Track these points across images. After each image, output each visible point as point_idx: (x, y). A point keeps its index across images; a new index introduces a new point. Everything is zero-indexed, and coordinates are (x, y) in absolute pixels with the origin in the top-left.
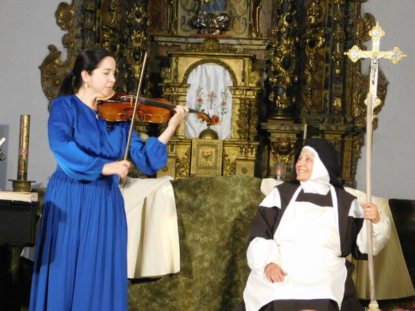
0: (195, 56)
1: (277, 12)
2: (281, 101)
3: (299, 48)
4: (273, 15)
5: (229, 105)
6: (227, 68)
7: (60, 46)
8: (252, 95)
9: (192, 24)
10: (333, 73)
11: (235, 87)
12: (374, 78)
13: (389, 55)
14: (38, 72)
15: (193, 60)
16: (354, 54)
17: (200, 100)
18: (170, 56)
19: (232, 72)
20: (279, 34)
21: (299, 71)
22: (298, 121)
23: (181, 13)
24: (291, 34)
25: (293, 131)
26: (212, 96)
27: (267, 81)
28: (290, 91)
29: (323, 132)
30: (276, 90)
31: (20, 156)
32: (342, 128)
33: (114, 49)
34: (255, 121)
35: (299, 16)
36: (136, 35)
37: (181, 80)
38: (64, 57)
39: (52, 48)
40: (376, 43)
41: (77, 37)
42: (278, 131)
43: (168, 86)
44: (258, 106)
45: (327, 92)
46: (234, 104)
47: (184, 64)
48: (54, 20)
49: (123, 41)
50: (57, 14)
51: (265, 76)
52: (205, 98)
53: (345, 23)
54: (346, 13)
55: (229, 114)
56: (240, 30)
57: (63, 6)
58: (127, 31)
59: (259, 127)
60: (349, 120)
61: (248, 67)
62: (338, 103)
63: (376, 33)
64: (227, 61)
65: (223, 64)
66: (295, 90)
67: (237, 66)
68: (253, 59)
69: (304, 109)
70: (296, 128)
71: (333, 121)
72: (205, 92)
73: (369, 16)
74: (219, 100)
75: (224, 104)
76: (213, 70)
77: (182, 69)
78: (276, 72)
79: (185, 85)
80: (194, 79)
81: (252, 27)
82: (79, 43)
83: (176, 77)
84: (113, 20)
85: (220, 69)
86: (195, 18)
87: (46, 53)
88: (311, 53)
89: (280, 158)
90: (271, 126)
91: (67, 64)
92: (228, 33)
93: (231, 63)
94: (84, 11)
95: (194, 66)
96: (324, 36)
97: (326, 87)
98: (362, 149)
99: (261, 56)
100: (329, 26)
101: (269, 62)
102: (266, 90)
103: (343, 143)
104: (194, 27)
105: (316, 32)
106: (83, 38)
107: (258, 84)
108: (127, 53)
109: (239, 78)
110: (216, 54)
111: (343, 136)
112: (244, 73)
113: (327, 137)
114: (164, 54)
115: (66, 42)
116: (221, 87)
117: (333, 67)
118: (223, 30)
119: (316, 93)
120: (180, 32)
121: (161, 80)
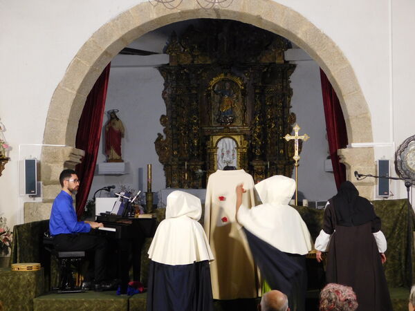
0: (220, 135)
1: (254, 115)
2: (258, 152)
3: (264, 129)
4: (252, 116)
5: (236, 155)
6: (234, 139)
7: (162, 134)
8: (245, 150)
9: (218, 121)
10: (279, 139)
11: (238, 148)
12: (297, 146)
13: (302, 138)
14: (154, 145)
15: (219, 137)
16: (288, 138)
17: (223, 154)
18: (209, 136)
19: (236, 141)
20: (255, 124)
21: (265, 138)
22: (265, 160)
23: (213, 116)
24: (260, 123)
25: (263, 165)
26: (228, 152)
27: (251, 144)
28: (261, 148)
29: (276, 164)
30: (255, 147)
31: (148, 182)
32: (284, 162)
33: (185, 133)
34: (247, 161)
35: (263, 115)
36: (194, 127)
37: (214, 146)
38: (164, 138)
39: (159, 134)
40: (297, 133)
41: (170, 129)
42: (257, 165)
43: (209, 148)
44: (248, 155)
45: (276, 147)
46: (238, 155)
47: (215, 139)
48: (159, 122)
49: (189, 130)
50: (161, 120)
51: (250, 141)
52: (225, 153)
53: (283, 117)
54: (283, 113)
55: (236, 159)
56: (238, 123)
57: (163, 116)
58: (190, 125)
59: (249, 164)
60: (287, 158)
61: (243, 139)
62: (282, 151)
63: (296, 128)
64: (233, 137)
65: (232, 138)
66: (263, 147)
67: (238, 138)
68: (245, 135)
69: (268, 155)
70: (265, 163)
71: (280, 159)
72: (225, 150)
73: (293, 114)
74: (231, 153)
75: (233, 155)
76: (228, 141)
77: (215, 141)
78: (255, 140)
79: (216, 148)
80: (220, 145)
81: (244, 121)
82: (170, 132)
83: (212, 144)
84: (184, 121)
85: (231, 140)
86: (219, 118)
87: (157, 136)
88: (269, 131)
89: (258, 176)
90: (254, 163)
91: (166, 140)
92: (234, 124)
93: (235, 137)
94: (172, 118)
95: (220, 140)
96: (275, 123)
97: (276, 145)
98: (294, 170)
99: (248, 133)
100: (276, 118)
101: (251, 135)
102: (251, 148)
103: (285, 168)
104: (219, 122)
105: (271, 122)
106: (172, 129)
107: (248, 145)
108: (191, 135)
109: (239, 144)
110: (228, 133)
111: (285, 166)
112: (241, 141)
113: (278, 166)
114: (207, 134)
115: (165, 131)
116: (232, 148)
117: (279, 136)
118: (231, 123)
119: (272, 148)
120: (214, 125)
121: (206, 146)
